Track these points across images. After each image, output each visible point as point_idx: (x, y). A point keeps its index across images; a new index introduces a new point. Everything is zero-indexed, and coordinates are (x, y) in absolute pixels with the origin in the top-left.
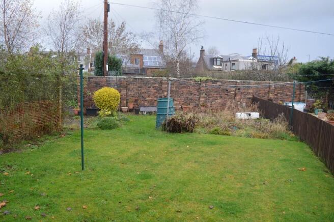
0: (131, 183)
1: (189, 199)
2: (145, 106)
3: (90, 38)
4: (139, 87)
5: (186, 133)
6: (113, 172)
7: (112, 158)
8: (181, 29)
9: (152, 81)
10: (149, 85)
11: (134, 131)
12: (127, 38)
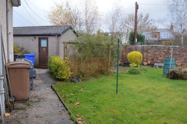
0: (141, 104)
1: (174, 118)
2: (157, 63)
3: (128, 24)
4: (154, 51)
5: (182, 80)
6: (132, 97)
7: (133, 89)
8: (185, 15)
9: (163, 48)
10: (161, 50)
11: (149, 76)
12: (150, 23)
